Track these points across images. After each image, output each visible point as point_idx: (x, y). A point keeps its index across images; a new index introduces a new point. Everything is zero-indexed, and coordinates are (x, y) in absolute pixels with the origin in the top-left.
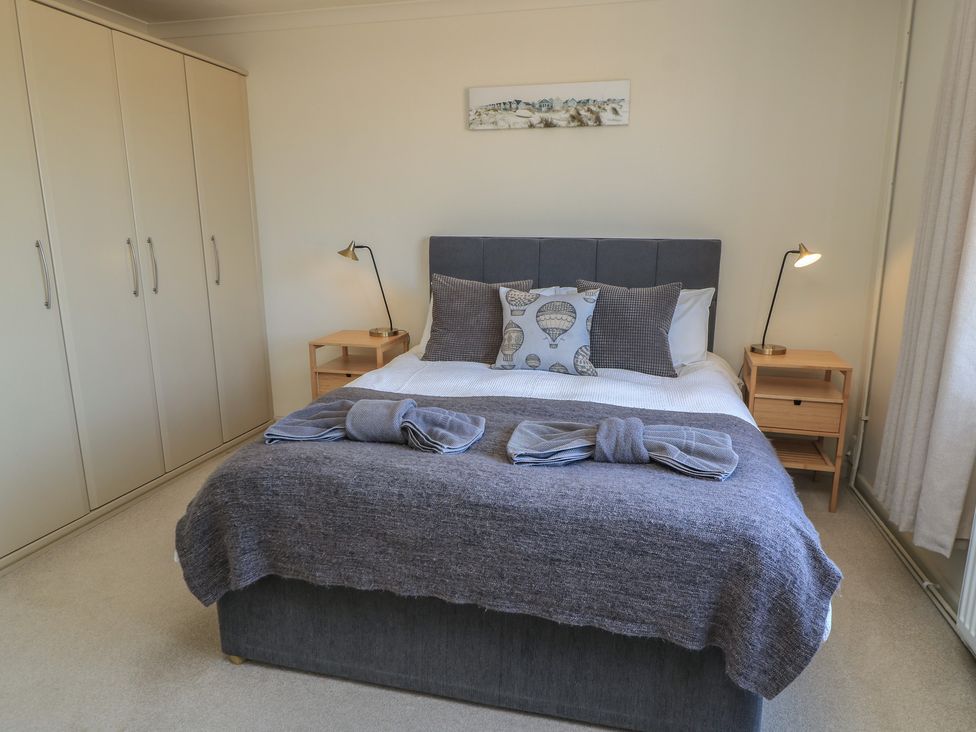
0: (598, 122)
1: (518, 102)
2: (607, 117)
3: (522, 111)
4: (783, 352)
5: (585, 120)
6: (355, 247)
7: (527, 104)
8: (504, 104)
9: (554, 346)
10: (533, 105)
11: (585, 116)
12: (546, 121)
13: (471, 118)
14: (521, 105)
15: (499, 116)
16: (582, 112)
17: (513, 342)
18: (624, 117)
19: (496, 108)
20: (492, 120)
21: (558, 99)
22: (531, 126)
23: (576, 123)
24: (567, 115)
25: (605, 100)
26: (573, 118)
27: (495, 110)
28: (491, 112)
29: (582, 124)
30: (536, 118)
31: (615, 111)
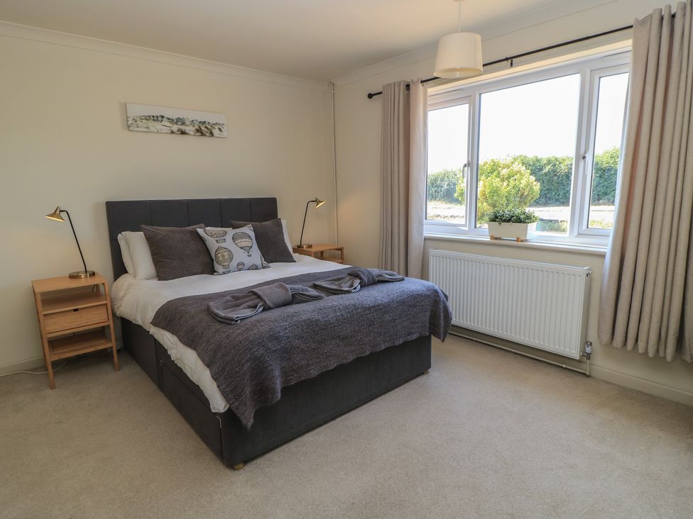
0: (212, 134)
1: (163, 117)
2: (216, 132)
3: (165, 122)
4: (311, 246)
5: (204, 133)
6: (61, 211)
7: (169, 119)
8: (153, 116)
9: (250, 256)
10: (173, 120)
11: (204, 130)
12: (182, 131)
13: (129, 123)
14: (164, 119)
15: (150, 124)
16: (203, 128)
17: (226, 257)
18: (225, 134)
19: (148, 118)
20: (145, 126)
21: (187, 119)
22: (172, 132)
23: (199, 134)
24: (194, 129)
25: (214, 122)
26: (198, 131)
27: (147, 120)
28: (144, 121)
29: (203, 134)
30: (175, 128)
31: (220, 130)
